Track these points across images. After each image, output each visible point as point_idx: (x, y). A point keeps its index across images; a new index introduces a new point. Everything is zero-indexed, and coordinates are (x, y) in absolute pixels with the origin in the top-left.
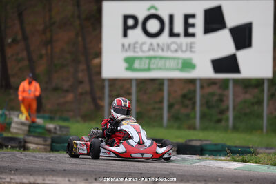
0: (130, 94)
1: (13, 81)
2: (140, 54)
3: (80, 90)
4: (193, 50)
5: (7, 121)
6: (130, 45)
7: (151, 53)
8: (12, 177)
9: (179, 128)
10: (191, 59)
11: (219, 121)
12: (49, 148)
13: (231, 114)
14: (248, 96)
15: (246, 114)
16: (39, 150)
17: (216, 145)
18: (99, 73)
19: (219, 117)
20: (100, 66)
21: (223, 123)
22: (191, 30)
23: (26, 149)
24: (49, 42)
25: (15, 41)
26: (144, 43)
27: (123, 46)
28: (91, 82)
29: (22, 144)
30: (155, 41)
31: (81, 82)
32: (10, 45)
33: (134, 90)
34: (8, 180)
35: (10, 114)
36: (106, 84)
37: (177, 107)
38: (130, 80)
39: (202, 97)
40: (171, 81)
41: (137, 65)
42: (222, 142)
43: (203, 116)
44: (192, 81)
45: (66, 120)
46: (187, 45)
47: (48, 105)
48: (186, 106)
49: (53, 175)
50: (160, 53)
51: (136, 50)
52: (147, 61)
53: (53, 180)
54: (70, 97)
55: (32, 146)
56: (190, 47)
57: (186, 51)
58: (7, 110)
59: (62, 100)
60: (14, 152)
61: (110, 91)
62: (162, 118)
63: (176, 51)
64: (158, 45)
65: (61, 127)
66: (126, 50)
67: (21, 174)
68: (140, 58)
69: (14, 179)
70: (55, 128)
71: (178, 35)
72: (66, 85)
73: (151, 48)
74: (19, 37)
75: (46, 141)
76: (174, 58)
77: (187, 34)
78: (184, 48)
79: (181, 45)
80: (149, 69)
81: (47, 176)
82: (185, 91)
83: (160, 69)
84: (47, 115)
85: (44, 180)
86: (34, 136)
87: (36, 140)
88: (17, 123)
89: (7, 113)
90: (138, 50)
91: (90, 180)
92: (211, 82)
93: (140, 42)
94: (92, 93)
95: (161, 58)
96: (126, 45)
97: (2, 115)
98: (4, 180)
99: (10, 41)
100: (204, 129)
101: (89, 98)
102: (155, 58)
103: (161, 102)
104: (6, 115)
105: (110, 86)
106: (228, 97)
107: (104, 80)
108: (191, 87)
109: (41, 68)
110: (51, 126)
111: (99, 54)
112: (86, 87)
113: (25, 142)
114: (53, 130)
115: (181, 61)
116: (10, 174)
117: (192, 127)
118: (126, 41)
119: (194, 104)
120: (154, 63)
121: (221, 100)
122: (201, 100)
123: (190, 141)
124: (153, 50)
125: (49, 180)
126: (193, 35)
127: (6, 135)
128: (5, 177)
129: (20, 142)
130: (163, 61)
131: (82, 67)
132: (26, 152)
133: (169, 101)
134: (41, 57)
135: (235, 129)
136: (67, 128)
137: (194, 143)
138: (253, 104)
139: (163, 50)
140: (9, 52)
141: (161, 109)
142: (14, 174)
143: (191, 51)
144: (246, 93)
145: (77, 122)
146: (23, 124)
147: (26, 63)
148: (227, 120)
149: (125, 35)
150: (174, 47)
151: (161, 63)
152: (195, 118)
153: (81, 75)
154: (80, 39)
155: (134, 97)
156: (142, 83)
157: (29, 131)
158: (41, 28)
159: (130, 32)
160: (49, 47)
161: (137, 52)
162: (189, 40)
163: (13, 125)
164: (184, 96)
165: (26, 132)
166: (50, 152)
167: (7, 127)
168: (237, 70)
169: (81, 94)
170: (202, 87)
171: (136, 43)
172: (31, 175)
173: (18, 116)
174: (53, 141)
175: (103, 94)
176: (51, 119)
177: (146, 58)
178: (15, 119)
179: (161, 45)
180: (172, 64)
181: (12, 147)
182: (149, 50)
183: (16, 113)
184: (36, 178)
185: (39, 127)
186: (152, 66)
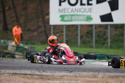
0: (63, 32)
1: (9, 26)
2: (67, 14)
3: (40, 30)
4: (91, 11)
5: (6, 45)
6: (62, 10)
7: (72, 13)
8: (5, 71)
9: (85, 47)
10: (90, 16)
11: (104, 44)
12: (25, 57)
13: (109, 41)
14: (117, 32)
15: (116, 41)
16: (20, 58)
17: (101, 55)
18: (49, 22)
19: (104, 42)
20: (49, 19)
21: (106, 45)
22: (90, 2)
23: (14, 57)
24: (25, 9)
25: (10, 8)
26: (69, 9)
27: (59, 10)
28: (45, 27)
29: (13, 55)
30: (74, 7)
31: (40, 27)
32: (8, 10)
33: (64, 30)
34: (4, 72)
35: (8, 42)
36: (52, 27)
37: (84, 37)
38: (62, 26)
39: (96, 33)
40: (82, 25)
41: (66, 18)
42: (105, 53)
43: (96, 41)
44: (91, 26)
45: (33, 44)
46: (88, 9)
47: (25, 38)
48: (89, 37)
49: (25, 70)
50: (76, 13)
51: (65, 12)
52: (70, 17)
53: (24, 72)
54: (35, 34)
55: (17, 56)
56: (90, 10)
57: (88, 12)
58: (6, 40)
59: (31, 35)
60: (9, 59)
61: (54, 30)
62: (77, 43)
63: (84, 12)
64: (75, 9)
65: (31, 47)
66: (61, 12)
67: (10, 69)
68: (67, 15)
69: (6, 72)
70: (28, 48)
71: (84, 5)
72: (33, 28)
73: (72, 11)
74: (12, 6)
75: (23, 54)
76: (83, 15)
77: (88, 4)
78: (87, 11)
79: (86, 9)
80: (71, 21)
81: (22, 70)
82: (88, 30)
83: (77, 20)
84: (25, 42)
85: (20, 72)
86: (18, 52)
87: (19, 53)
88: (11, 46)
89: (6, 41)
90: (66, 12)
91: (41, 72)
92: (100, 26)
93: (67, 8)
94: (45, 31)
95: (77, 15)
96: (61, 10)
97: (4, 42)
98: (1, 72)
99: (7, 8)
100: (97, 47)
101: (44, 34)
102: (74, 15)
103: (77, 35)
104: (6, 43)
105: (54, 28)
106: (108, 32)
107: (51, 26)
108: (91, 28)
109: (22, 21)
110: (26, 47)
111: (48, 14)
112: (42, 29)
113: (14, 55)
114: (27, 49)
115: (86, 17)
116: (5, 69)
117: (91, 47)
118: (61, 8)
119: (92, 36)
120: (74, 18)
121: (105, 34)
122: (95, 34)
123: (90, 53)
124: (73, 11)
125: (22, 72)
126: (91, 4)
127: (5, 51)
128: (3, 70)
129: (12, 55)
130: (78, 17)
131: (41, 20)
132: (14, 59)
133: (80, 35)
134: (22, 15)
135: (111, 47)
136: (34, 48)
137: (92, 54)
138: (119, 36)
139: (77, 11)
140: (7, 13)
141: (77, 38)
142: (7, 69)
143: (90, 12)
144: (116, 30)
145: (39, 45)
146: (13, 46)
147: (15, 18)
148: (108, 43)
149: (60, 5)
150: (82, 10)
151: (77, 18)
152: (93, 42)
153: (40, 24)
154: (39, 7)
155: (64, 33)
156: (68, 27)
157: (16, 50)
158: (22, 2)
159: (62, 4)
160: (25, 11)
161: (66, 13)
162: (90, 7)
163: (9, 47)
164: (88, 33)
165: (15, 50)
166: (25, 59)
167: (6, 47)
168: (112, 20)
169: (40, 32)
170: (96, 28)
171: (65, 9)
172: (14, 70)
173: (11, 43)
174: (27, 54)
175: (50, 32)
176: (27, 44)
177: (70, 15)
178: (10, 44)
179: (77, 9)
180: (82, 18)
181: (8, 57)
182: (71, 11)
183: (11, 41)
184: (16, 71)
185: (21, 47)
186: (73, 19)
